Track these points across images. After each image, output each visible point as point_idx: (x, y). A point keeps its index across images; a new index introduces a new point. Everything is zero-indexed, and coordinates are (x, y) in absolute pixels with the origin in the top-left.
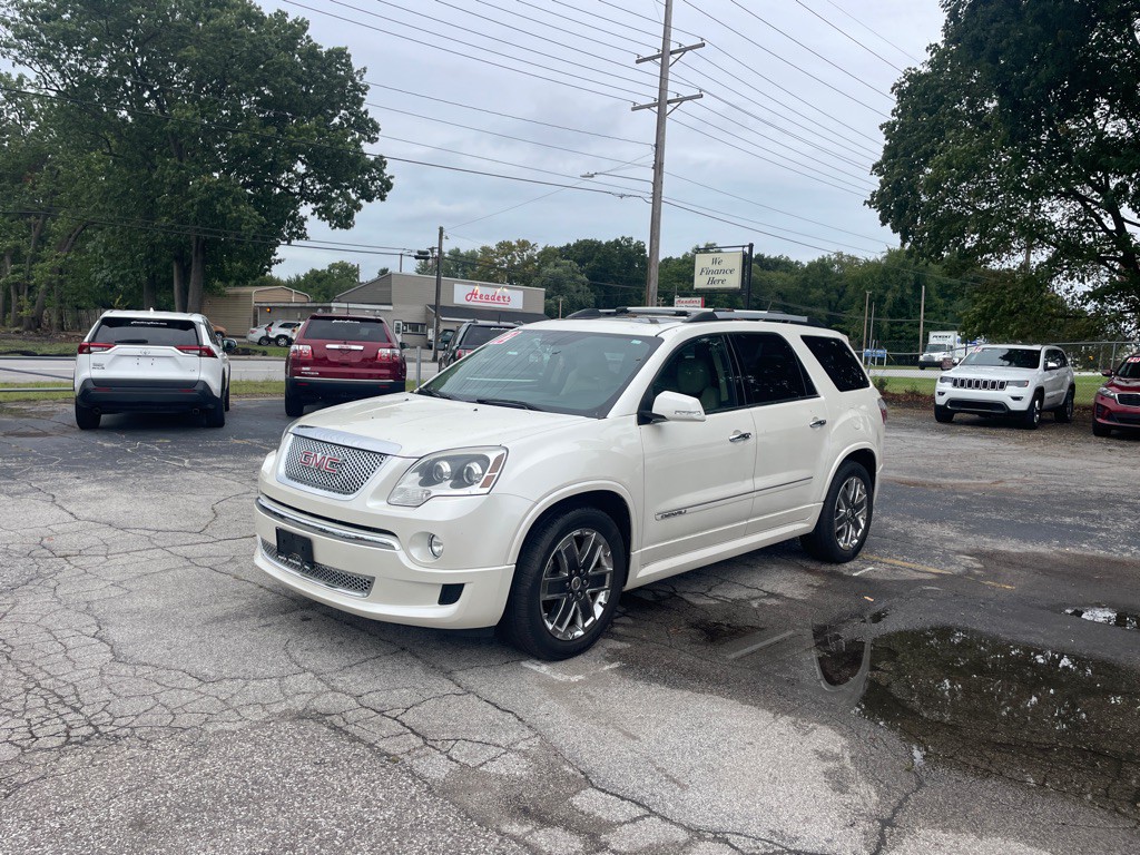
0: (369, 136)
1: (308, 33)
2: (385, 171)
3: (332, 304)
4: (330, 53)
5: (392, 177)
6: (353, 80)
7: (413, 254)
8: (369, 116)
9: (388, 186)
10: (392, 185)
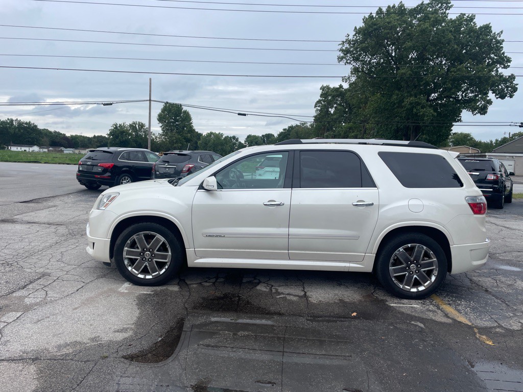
0: (504, 65)
1: (474, 21)
2: (514, 82)
3: (486, 154)
4: (481, 28)
5: (517, 85)
6: (495, 38)
7: (518, 125)
8: (505, 55)
9: (515, 90)
10: (517, 88)
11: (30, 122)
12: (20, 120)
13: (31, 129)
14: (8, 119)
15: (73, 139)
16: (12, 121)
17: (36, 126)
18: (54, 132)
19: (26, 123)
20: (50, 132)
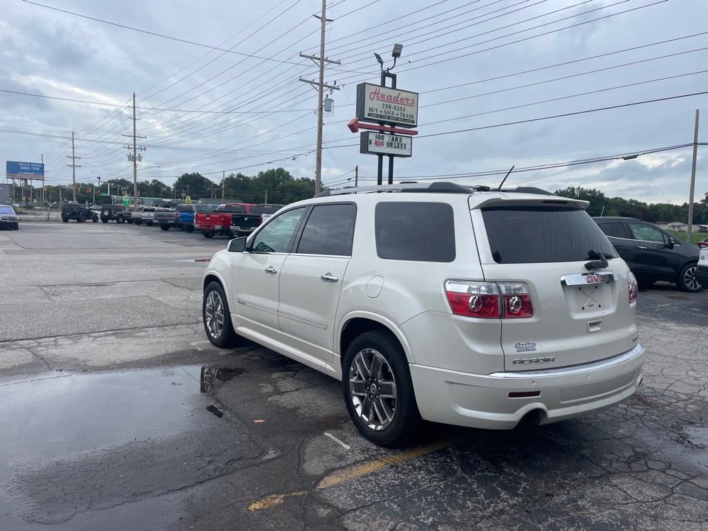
11: (594, 190)
12: (583, 189)
13: (596, 199)
14: (569, 188)
15: (652, 210)
16: (573, 189)
17: (602, 195)
18: (630, 202)
19: (590, 192)
20: (625, 202)
